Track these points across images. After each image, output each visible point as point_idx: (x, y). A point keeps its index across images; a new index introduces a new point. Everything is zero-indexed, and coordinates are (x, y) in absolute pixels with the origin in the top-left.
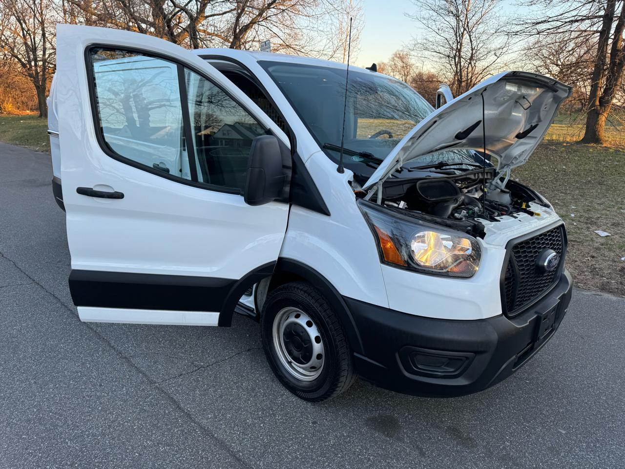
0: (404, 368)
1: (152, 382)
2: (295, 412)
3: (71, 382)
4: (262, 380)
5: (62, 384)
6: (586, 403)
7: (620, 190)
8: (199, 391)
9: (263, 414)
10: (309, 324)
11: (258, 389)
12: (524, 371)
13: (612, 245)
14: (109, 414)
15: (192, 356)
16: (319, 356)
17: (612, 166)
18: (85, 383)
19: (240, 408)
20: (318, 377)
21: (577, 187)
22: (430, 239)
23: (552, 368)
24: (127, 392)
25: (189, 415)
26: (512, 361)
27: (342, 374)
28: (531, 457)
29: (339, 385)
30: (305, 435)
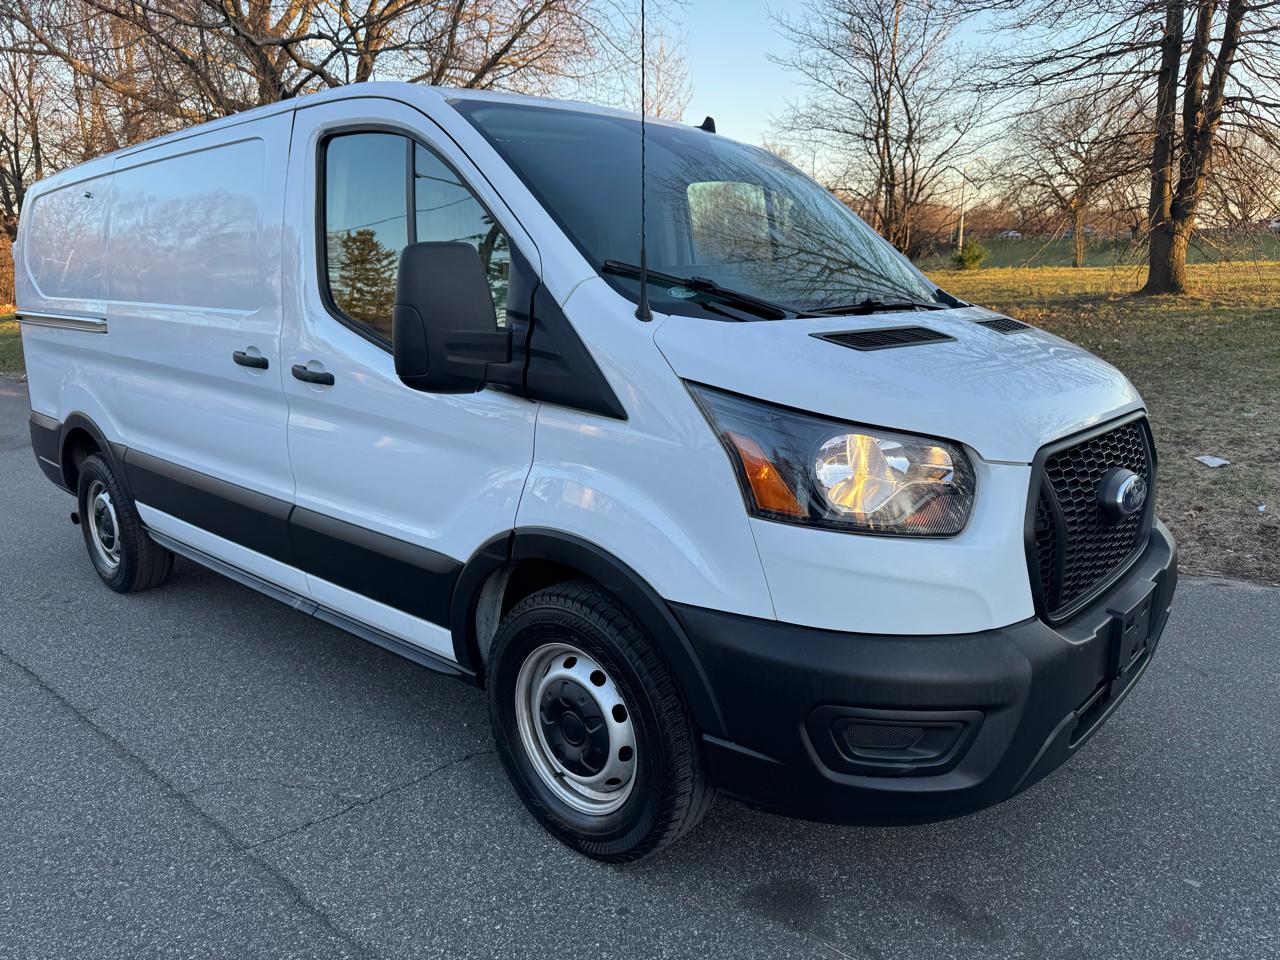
0: (823, 760)
1: (238, 847)
2: (578, 890)
3: (46, 862)
4: (497, 821)
5: (23, 868)
6: (1235, 814)
7: (1234, 376)
8: (350, 858)
9: (501, 900)
10: (598, 679)
11: (489, 843)
12: (1088, 754)
13: (1236, 482)
14: (129, 929)
15: (336, 780)
16: (625, 753)
17: (1211, 332)
18: (78, 861)
19: (446, 891)
20: (626, 801)
21: (1147, 377)
22: (859, 455)
23: (1149, 743)
24: (177, 875)
25: (324, 919)
26: (1067, 725)
27: (681, 789)
28: (1132, 948)
29: (675, 817)
30: (601, 941)
